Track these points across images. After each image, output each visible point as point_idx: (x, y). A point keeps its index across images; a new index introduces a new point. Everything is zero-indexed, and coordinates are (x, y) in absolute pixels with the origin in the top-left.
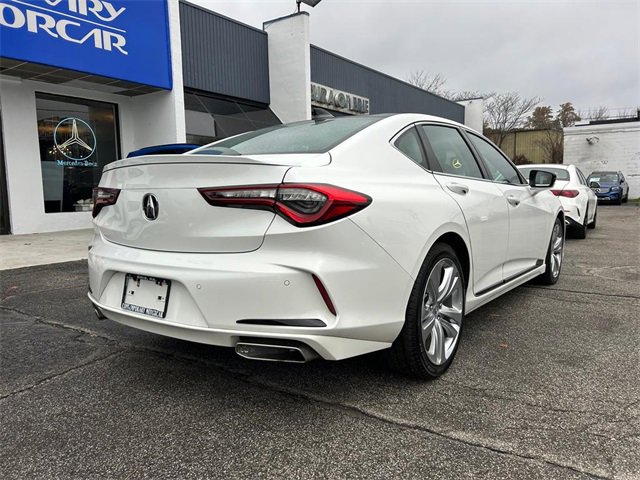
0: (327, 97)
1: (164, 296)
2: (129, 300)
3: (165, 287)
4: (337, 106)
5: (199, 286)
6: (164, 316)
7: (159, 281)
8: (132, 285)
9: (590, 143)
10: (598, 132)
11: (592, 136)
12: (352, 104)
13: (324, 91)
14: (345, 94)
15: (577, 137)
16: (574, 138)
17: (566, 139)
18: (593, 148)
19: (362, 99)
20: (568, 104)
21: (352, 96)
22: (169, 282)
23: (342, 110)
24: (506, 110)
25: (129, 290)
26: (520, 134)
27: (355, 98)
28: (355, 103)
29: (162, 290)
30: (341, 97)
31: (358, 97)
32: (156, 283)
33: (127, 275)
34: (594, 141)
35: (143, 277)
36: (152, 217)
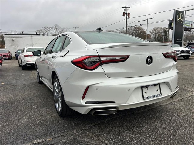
1: (159, 89)
2: (145, 96)
3: (158, 86)
5: (171, 82)
6: (161, 95)
7: (155, 85)
8: (145, 90)
9: (13, 41)
10: (15, 37)
11: (13, 38)
15: (9, 38)
18: (14, 42)
22: (159, 84)
25: (144, 92)
29: (158, 87)
32: (155, 86)
33: (142, 87)
34: (14, 40)
35: (150, 86)
36: (150, 64)
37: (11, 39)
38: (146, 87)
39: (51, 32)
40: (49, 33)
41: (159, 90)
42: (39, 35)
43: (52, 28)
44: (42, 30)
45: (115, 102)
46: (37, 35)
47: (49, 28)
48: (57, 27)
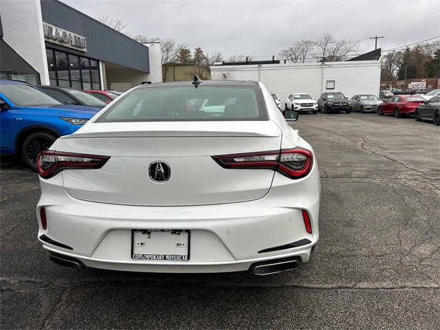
0: (54, 34)
2: (139, 250)
4: (62, 41)
5: (228, 231)
6: (189, 258)
7: (174, 231)
8: (139, 238)
9: (225, 77)
10: (229, 70)
11: (226, 72)
12: (73, 41)
13: (51, 29)
14: (68, 32)
15: (218, 73)
16: (217, 73)
17: (212, 73)
19: (81, 37)
20: (199, 49)
21: (73, 35)
22: (188, 231)
23: (65, 45)
24: (167, 50)
25: (137, 242)
26: (178, 67)
27: (75, 36)
28: (76, 40)
30: (65, 35)
31: (77, 36)
32: (172, 233)
33: (134, 231)
34: (227, 75)
35: (156, 230)
36: (162, 180)
37: (222, 73)
38: (145, 231)
39: (312, 52)
40: (308, 56)
41: (186, 245)
42: (278, 62)
43: (316, 43)
44: (294, 50)
45: (72, 249)
46: (274, 62)
47: (307, 43)
48: (328, 40)
